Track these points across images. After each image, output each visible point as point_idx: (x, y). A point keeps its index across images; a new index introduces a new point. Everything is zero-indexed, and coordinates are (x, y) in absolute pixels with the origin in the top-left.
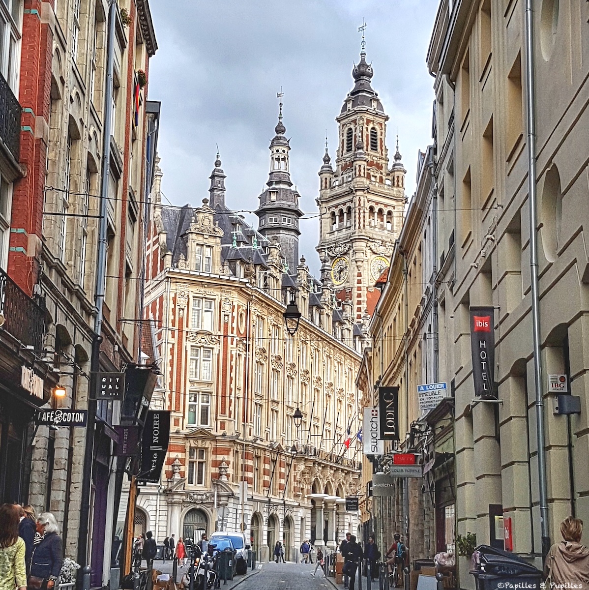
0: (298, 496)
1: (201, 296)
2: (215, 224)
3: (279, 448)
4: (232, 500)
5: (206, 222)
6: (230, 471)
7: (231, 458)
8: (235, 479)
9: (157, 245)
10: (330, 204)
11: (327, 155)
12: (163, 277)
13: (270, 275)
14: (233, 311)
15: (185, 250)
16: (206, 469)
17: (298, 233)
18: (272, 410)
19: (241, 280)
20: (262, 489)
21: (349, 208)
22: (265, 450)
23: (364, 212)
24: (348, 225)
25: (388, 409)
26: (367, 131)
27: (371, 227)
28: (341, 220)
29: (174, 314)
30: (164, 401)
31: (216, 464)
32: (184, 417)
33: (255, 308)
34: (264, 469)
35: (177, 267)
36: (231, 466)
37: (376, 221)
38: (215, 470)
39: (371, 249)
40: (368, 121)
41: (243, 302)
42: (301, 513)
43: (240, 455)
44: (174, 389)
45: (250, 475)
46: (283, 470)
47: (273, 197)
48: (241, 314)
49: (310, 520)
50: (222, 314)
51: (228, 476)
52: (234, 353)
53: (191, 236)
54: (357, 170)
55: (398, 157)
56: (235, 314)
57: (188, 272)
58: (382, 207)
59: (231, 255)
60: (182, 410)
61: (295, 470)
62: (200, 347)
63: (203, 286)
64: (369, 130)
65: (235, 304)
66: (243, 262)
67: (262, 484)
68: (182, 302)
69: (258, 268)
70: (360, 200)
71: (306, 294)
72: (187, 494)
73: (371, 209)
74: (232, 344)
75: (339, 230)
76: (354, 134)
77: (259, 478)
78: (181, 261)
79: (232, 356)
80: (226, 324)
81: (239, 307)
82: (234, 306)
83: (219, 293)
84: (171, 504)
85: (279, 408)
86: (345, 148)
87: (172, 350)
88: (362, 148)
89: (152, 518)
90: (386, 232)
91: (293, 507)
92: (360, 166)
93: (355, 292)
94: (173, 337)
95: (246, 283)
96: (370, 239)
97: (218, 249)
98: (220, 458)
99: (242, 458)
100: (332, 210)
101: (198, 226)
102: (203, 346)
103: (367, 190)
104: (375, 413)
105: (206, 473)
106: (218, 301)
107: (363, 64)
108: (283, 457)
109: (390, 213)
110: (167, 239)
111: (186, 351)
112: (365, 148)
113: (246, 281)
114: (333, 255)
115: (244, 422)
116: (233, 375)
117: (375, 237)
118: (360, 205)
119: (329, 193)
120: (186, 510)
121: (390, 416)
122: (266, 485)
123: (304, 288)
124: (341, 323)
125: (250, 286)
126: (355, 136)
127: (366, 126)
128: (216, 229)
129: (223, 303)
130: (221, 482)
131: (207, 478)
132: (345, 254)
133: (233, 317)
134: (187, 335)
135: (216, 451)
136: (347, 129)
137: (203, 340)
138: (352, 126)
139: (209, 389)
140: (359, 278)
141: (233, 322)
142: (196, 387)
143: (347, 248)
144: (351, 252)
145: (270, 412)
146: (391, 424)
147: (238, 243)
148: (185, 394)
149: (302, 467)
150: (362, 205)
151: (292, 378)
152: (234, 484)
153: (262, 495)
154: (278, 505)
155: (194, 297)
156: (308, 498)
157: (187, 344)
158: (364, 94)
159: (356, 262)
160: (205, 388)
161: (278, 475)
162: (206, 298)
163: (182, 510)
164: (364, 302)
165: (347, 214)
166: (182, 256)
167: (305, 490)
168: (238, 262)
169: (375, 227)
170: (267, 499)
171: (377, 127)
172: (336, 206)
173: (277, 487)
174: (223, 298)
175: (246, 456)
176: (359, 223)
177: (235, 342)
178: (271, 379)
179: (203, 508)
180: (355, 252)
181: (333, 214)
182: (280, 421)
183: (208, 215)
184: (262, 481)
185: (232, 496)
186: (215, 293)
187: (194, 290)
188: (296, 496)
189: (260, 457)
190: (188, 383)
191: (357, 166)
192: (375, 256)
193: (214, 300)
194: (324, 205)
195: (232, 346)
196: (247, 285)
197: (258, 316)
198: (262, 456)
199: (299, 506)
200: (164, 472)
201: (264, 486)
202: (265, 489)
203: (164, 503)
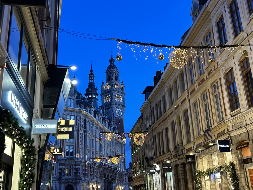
2: (74, 92)
4: (81, 181)
5: (72, 92)
6: (80, 171)
8: (82, 174)
10: (104, 95)
16: (72, 171)
23: (114, 97)
24: (110, 100)
26: (114, 75)
28: (108, 99)
31: (76, 169)
32: (65, 154)
33: (87, 119)
34: (90, 170)
38: (75, 171)
39: (116, 107)
40: (114, 73)
42: (101, 184)
43: (83, 166)
45: (86, 172)
46: (96, 171)
48: (83, 121)
49: (103, 186)
50: (77, 120)
51: (79, 173)
52: (81, 133)
55: (122, 82)
59: (80, 102)
60: (64, 152)
61: (99, 171)
67: (90, 175)
69: (88, 107)
70: (113, 93)
72: (66, 180)
75: (107, 102)
76: (110, 76)
77: (89, 173)
82: (81, 118)
84: (60, 183)
86: (108, 80)
90: (120, 102)
93: (112, 119)
96: (116, 104)
97: (75, 100)
98: (77, 167)
103: (115, 91)
105: (72, 172)
108: (96, 167)
109: (121, 97)
112: (114, 80)
114: (106, 109)
115: (84, 155)
116: (81, 140)
118: (113, 95)
119: (104, 92)
120: (66, 185)
123: (100, 115)
128: (75, 94)
130: (77, 175)
131: (73, 174)
133: (81, 121)
135: (75, 165)
136: (108, 75)
138: (110, 74)
140: (113, 115)
143: (109, 107)
154: (95, 182)
156: (103, 179)
158: (113, 66)
159: (112, 110)
161: (94, 172)
163: (64, 185)
167: (102, 177)
168: (82, 104)
169: (117, 101)
170: (91, 180)
172: (106, 96)
173: (94, 176)
174: (77, 115)
179: (71, 184)
180: (112, 108)
183: (72, 89)
184: (90, 174)
186: (75, 114)
189: (89, 167)
191: (112, 84)
194: (102, 95)
197: (88, 122)
198: (90, 166)
199: (100, 182)
200: (58, 173)
201: (90, 176)
202: (91, 177)
203: (58, 183)
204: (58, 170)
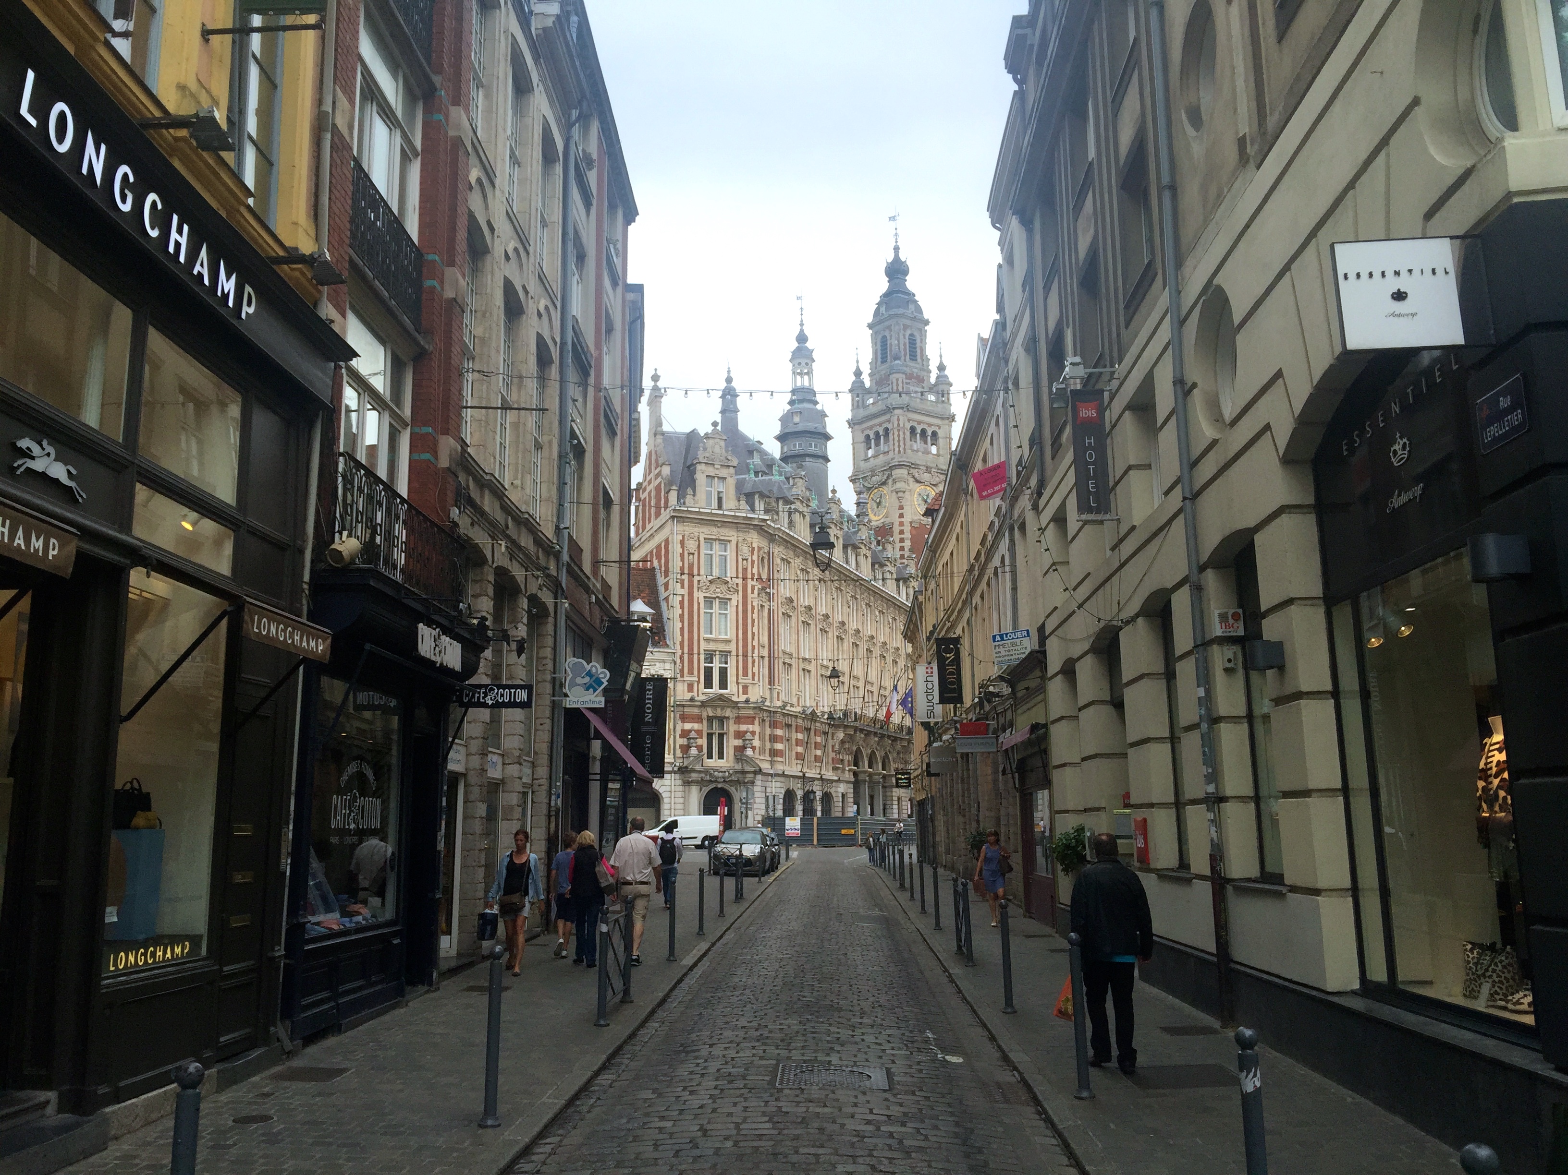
0: (837, 768)
1: (714, 537)
2: (727, 451)
3: (813, 713)
4: (759, 777)
5: (717, 450)
6: (756, 743)
7: (756, 727)
8: (762, 751)
9: (659, 480)
10: (864, 426)
11: (858, 368)
12: (668, 517)
13: (796, 510)
14: (752, 554)
15: (693, 483)
16: (728, 742)
17: (828, 460)
18: (804, 670)
19: (761, 517)
20: (794, 762)
21: (887, 430)
22: (796, 717)
23: (904, 433)
24: (886, 450)
25: (948, 665)
26: (905, 338)
27: (913, 451)
28: (877, 444)
29: (682, 560)
30: (675, 663)
31: (739, 735)
32: (698, 682)
33: (778, 551)
34: (797, 739)
35: (684, 503)
36: (757, 737)
37: (918, 444)
38: (738, 742)
39: (913, 477)
40: (905, 327)
41: (764, 543)
42: (842, 788)
43: (767, 724)
44: (686, 650)
45: (779, 746)
46: (818, 739)
47: (797, 419)
48: (763, 558)
49: (852, 795)
50: (740, 557)
51: (753, 748)
52: (755, 604)
53: (699, 467)
54: (895, 384)
55: (941, 368)
56: (755, 558)
57: (697, 510)
58: (926, 427)
59: (748, 488)
60: (696, 672)
61: (833, 739)
62: (715, 598)
63: (716, 526)
64: (907, 337)
65: (755, 545)
66: (762, 496)
67: (794, 757)
68: (691, 545)
69: (781, 503)
70: (898, 420)
71: (838, 532)
72: (706, 772)
73: (913, 430)
74: (753, 593)
75: (874, 456)
76: (889, 342)
77: (790, 750)
78: (688, 496)
79: (753, 607)
80: (745, 570)
81: (759, 549)
82: (753, 549)
83: (735, 534)
84: (687, 783)
85: (811, 667)
86: (879, 360)
87: (682, 603)
88: (899, 359)
89: (666, 800)
90: (931, 456)
91: (832, 781)
92: (897, 380)
93: (896, 529)
94: (682, 587)
95: (765, 520)
96: (914, 466)
97: (731, 482)
98: (743, 727)
99: (770, 727)
100: (866, 432)
101: (707, 455)
102: (718, 597)
103: (907, 408)
104: (929, 670)
105: (728, 747)
106: (734, 543)
107: (897, 259)
108: (818, 724)
109: (934, 434)
110: (671, 471)
111: (699, 604)
112: (903, 358)
113: (766, 517)
114: (869, 486)
115: (770, 684)
116: (755, 630)
117: (918, 462)
118: (899, 424)
119: (862, 413)
120: (706, 790)
121: (952, 673)
122: (799, 757)
123: (836, 525)
124: (882, 565)
125: (773, 525)
126: (891, 345)
127: (902, 332)
128: (729, 458)
129: (740, 545)
130: (747, 756)
131: (729, 752)
132: (884, 483)
133: (753, 562)
134: (699, 584)
135: (739, 720)
136: (880, 337)
137: (718, 590)
138: (887, 334)
139: (727, 648)
140: (901, 511)
141: (752, 567)
142: (712, 646)
143: (885, 477)
144: (890, 481)
145: (801, 673)
146: (952, 683)
147: (756, 474)
148: (699, 654)
149: (841, 735)
150: (902, 425)
151: (826, 632)
152: (762, 757)
153: (794, 769)
154: (813, 779)
155: (705, 539)
156: (850, 770)
157: (699, 596)
158: (900, 295)
159: (897, 493)
160: (722, 647)
161: (813, 746)
162: (719, 540)
163: (701, 790)
164: (907, 539)
165: (885, 437)
166: (690, 491)
167: (846, 763)
168: (757, 496)
169: (917, 451)
170: (801, 774)
171: (916, 333)
172: (871, 428)
173: (813, 759)
174: (740, 539)
175: (774, 725)
176: (899, 446)
177: (756, 592)
178: (801, 633)
179: (727, 787)
180: (894, 482)
181: (868, 437)
182: (813, 682)
183: (718, 440)
184: (794, 753)
185: (759, 771)
186: (732, 535)
187: (704, 532)
188: (835, 769)
189: (791, 725)
190: (702, 642)
191: (894, 381)
192: (918, 485)
193: (730, 541)
194: (856, 427)
195: (753, 596)
196: (768, 522)
197: (783, 559)
198: (794, 724)
199: (839, 781)
200: (678, 746)
201: (797, 759)
202: (799, 762)
203: (679, 782)
204: (678, 736)
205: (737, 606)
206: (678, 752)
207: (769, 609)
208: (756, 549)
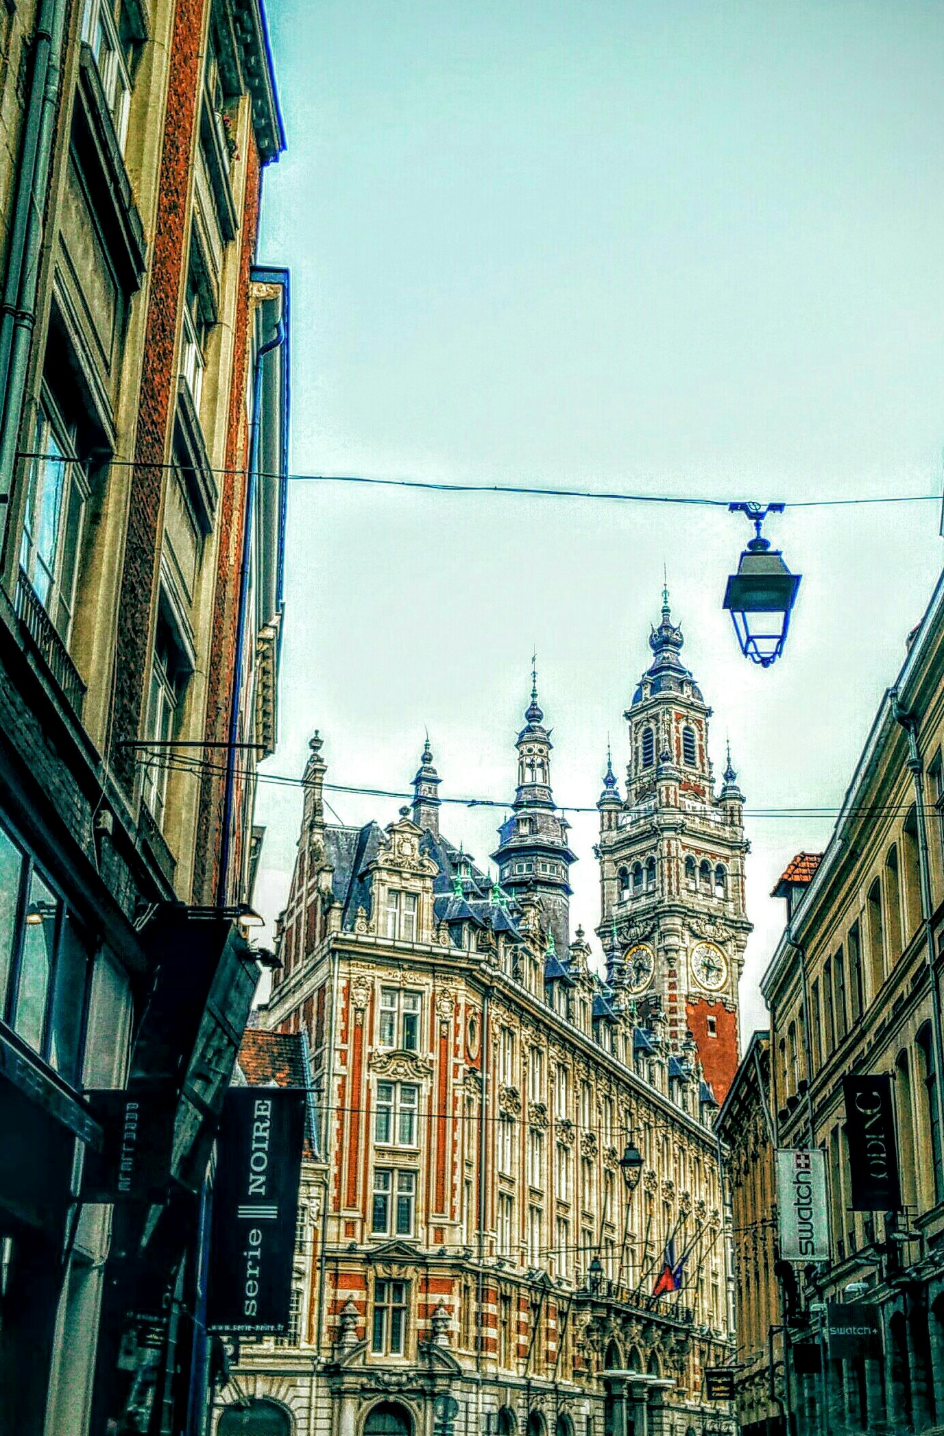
0: (580, 1374)
1: (396, 985)
2: (422, 854)
3: (545, 1280)
5: (407, 850)
6: (455, 1326)
7: (455, 1300)
9: (315, 896)
10: (618, 855)
11: (610, 774)
12: (326, 950)
13: (524, 953)
14: (457, 1014)
15: (367, 900)
16: (407, 1323)
17: (569, 891)
18: (531, 1208)
19: (470, 956)
20: (514, 1360)
21: (651, 861)
22: (518, 1285)
23: (677, 867)
24: (650, 889)
28: (637, 882)
29: (346, 1019)
30: (327, 1188)
31: (427, 1311)
32: (363, 1220)
33: (496, 1014)
34: (518, 1322)
35: (352, 930)
36: (455, 1315)
38: (425, 1324)
39: (690, 929)
41: (475, 999)
42: (586, 1408)
43: (472, 1294)
44: (345, 1166)
45: (490, 1333)
47: (523, 829)
48: (472, 1022)
50: (437, 1019)
51: (450, 1335)
53: (377, 875)
55: (729, 774)
56: (461, 1020)
57: (372, 940)
59: (452, 913)
60: (359, 1204)
61: (574, 1324)
62: (395, 1083)
63: (399, 967)
65: (461, 1001)
66: (473, 926)
67: (513, 1353)
68: (360, 996)
69: (501, 939)
70: (669, 846)
71: (587, 994)
73: (689, 861)
74: (455, 1076)
75: (633, 899)
77: (508, 1339)
78: (359, 918)
79: (455, 1101)
80: (444, 1039)
81: (468, 1007)
83: (429, 981)
84: (338, 1394)
85: (543, 1205)
87: (342, 1088)
89: (300, 1424)
91: (571, 1395)
93: (666, 1005)
94: (344, 1063)
95: (477, 962)
96: (689, 913)
98: (434, 1298)
99: (477, 1300)
100: (622, 864)
101: (391, 857)
102: (400, 1081)
105: (407, 1331)
106: (428, 996)
108: (551, 1299)
110: (334, 882)
111: (369, 1091)
113: (479, 957)
115: (479, 1228)
118: (669, 854)
122: (521, 1352)
123: (582, 983)
124: (648, 1053)
125: (487, 970)
129: (437, 999)
131: (409, 1340)
132: (647, 938)
133: (457, 1026)
134: (370, 1059)
135: (426, 1284)
137: (400, 1070)
139: (411, 1165)
140: (672, 980)
141: (456, 1035)
142: (387, 1161)
143: (649, 929)
145: (527, 1212)
147: (465, 895)
148: (366, 1173)
149: (586, 1318)
150: (673, 854)
151: (566, 1149)
152: (462, 1351)
153: (514, 1373)
155: (382, 987)
157: (370, 1078)
159: (666, 951)
160: (404, 1162)
161: (543, 1335)
162: (405, 990)
163: (360, 1404)
165: (648, 870)
166: (361, 910)
167: (593, 1363)
168: (465, 926)
172: (628, 858)
173: (543, 1357)
175: (483, 1296)
176: (670, 885)
177: (460, 1075)
178: (527, 1148)
179: (402, 1400)
180: (663, 935)
181: (623, 871)
182: (545, 1229)
183: (409, 836)
184: (513, 1345)
185: (458, 1375)
186: (425, 983)
187: (382, 976)
188: (577, 1375)
189: (509, 1298)
190: (371, 1153)
192: (697, 941)
193: (421, 993)
194: (606, 855)
195: (455, 1082)
196: (482, 965)
197: (503, 1028)
198: (514, 1296)
199: (582, 1394)
202: (521, 1360)
203: (323, 1392)
204: (325, 1312)
205: (430, 1097)
206: (325, 1339)
207: (481, 1106)
208: (463, 1007)
